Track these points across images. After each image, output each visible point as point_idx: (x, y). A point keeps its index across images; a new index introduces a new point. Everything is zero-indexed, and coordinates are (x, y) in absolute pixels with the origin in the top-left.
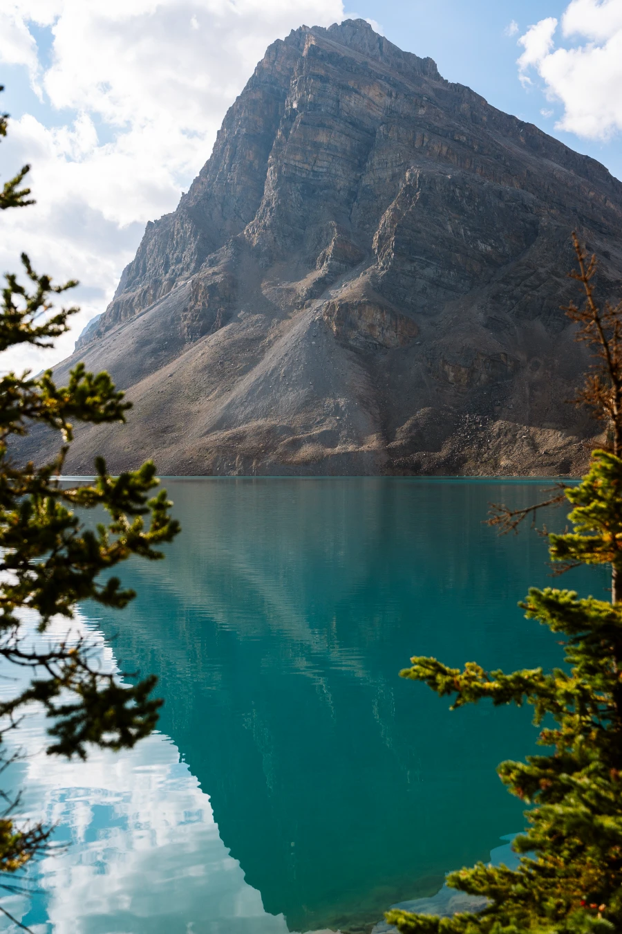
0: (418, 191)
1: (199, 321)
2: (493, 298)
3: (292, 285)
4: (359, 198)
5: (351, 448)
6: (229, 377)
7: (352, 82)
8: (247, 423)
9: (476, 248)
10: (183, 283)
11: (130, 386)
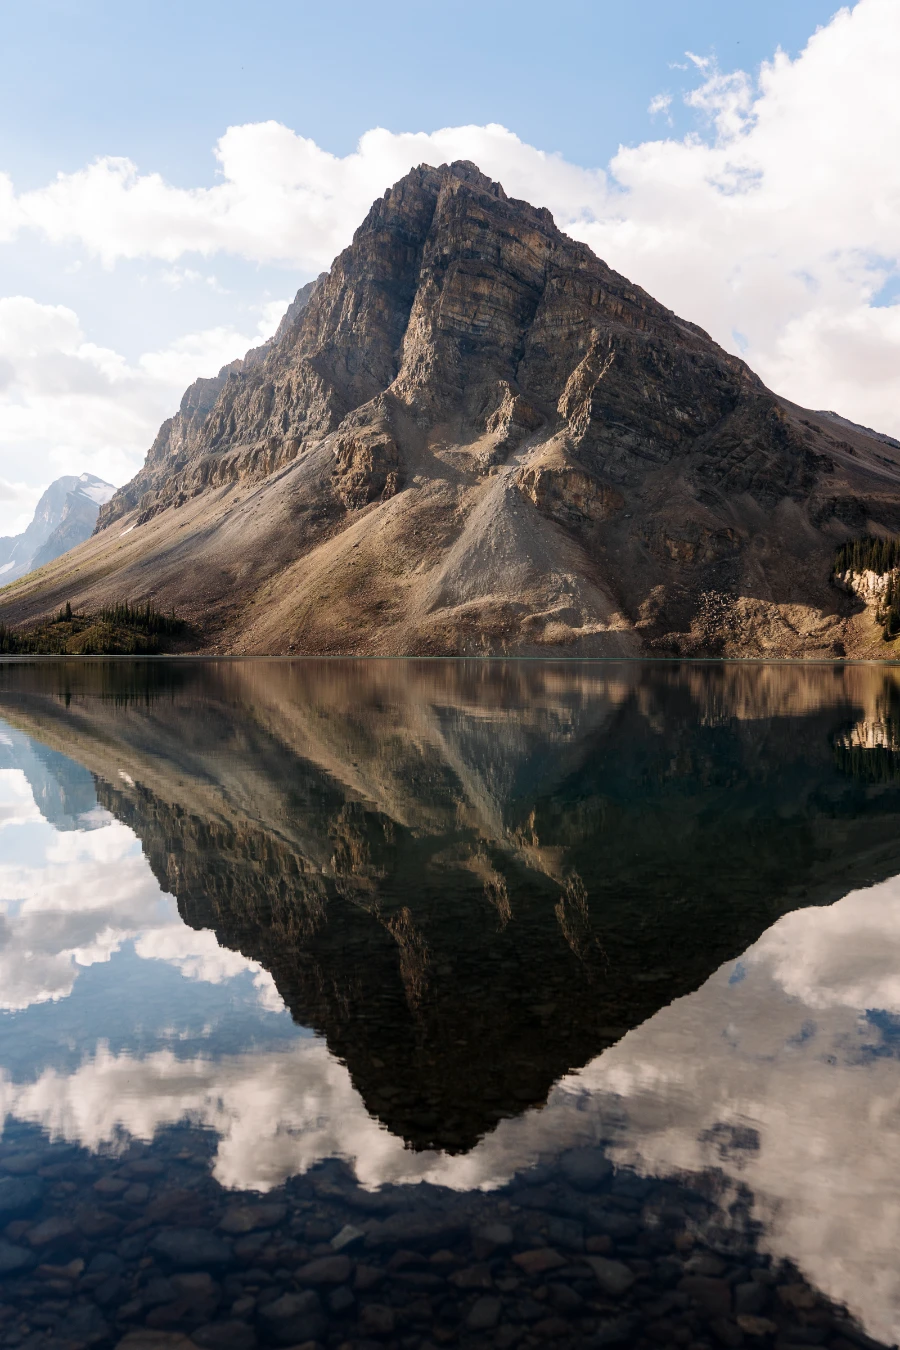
0: (612, 351)
1: (362, 485)
2: (699, 469)
3: (464, 449)
4: (527, 356)
5: (600, 628)
6: (433, 548)
7: (513, 229)
8: (471, 599)
9: (673, 416)
10: (316, 443)
11: (297, 558)
